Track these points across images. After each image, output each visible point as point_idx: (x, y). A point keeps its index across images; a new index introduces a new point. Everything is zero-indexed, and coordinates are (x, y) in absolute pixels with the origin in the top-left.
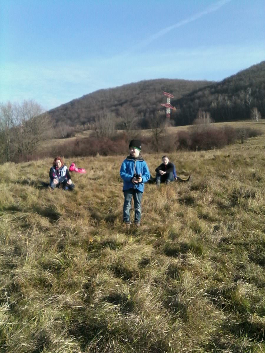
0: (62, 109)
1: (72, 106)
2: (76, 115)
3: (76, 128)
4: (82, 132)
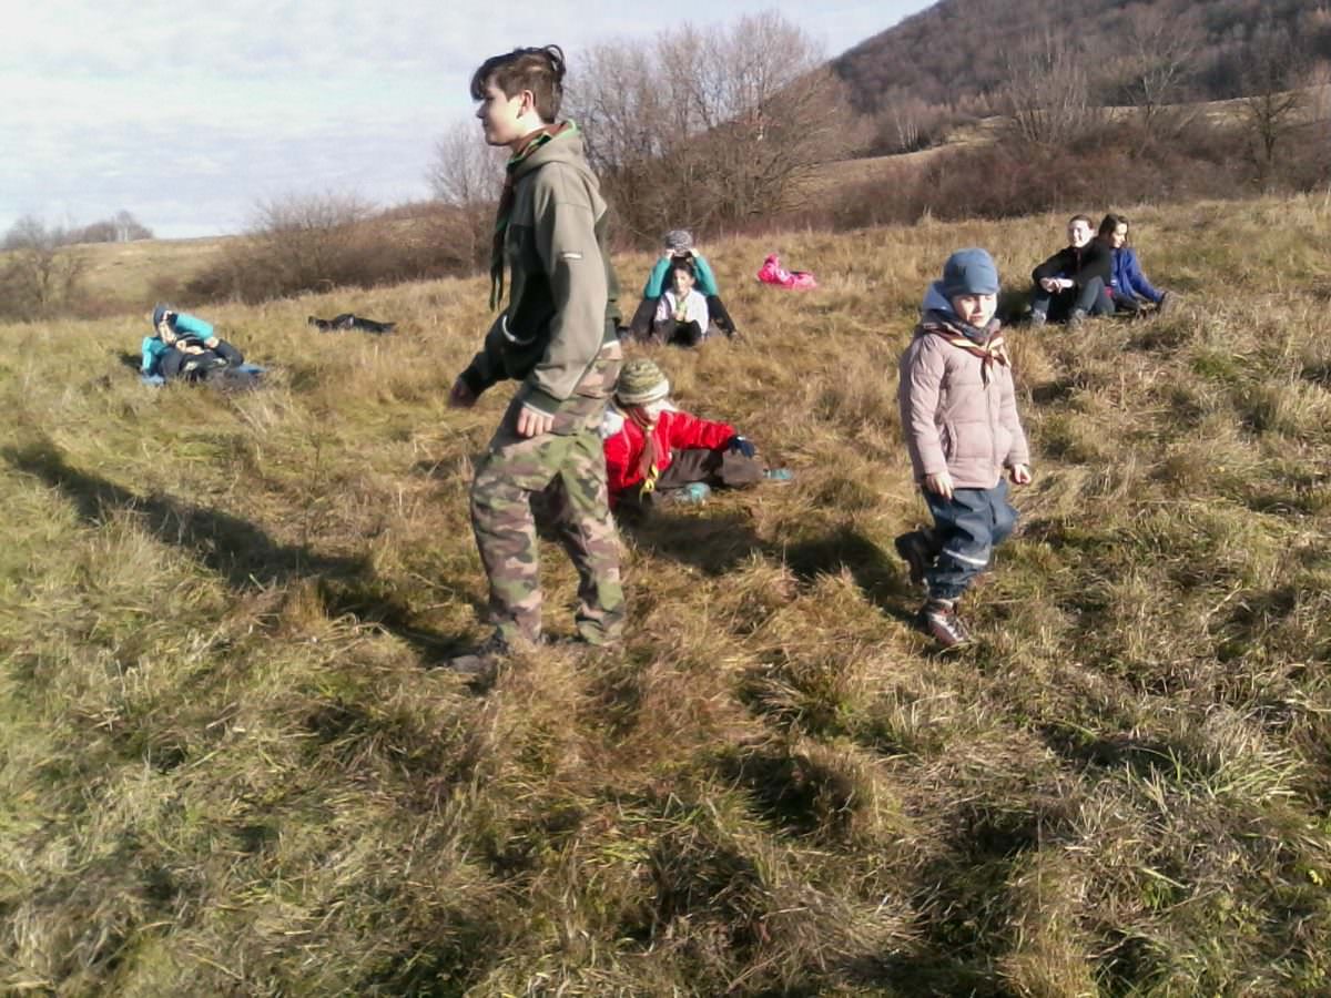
0: (905, 37)
1: (944, 18)
2: (959, 56)
3: (958, 107)
4: (974, 124)
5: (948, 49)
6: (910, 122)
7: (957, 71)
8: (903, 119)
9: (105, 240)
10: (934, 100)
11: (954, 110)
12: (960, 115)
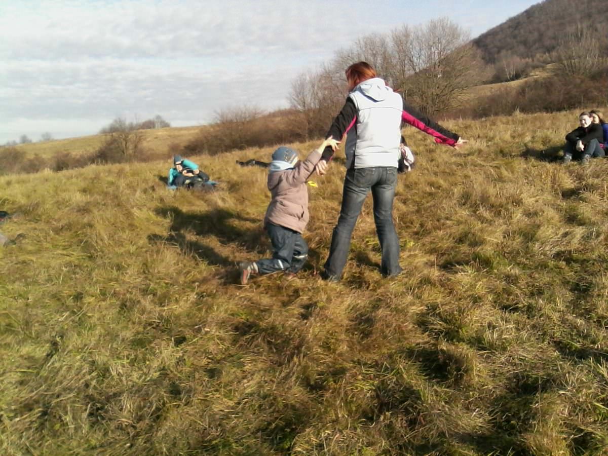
4: (543, 67)
5: (530, 32)
6: (512, 67)
7: (534, 43)
8: (508, 66)
9: (150, 128)
10: (522, 56)
11: (533, 60)
12: (536, 63)
